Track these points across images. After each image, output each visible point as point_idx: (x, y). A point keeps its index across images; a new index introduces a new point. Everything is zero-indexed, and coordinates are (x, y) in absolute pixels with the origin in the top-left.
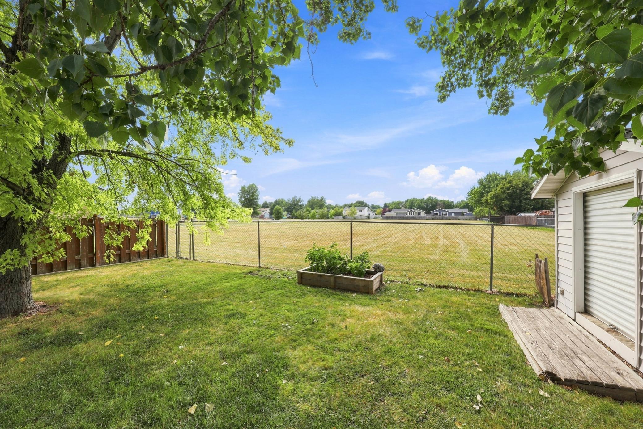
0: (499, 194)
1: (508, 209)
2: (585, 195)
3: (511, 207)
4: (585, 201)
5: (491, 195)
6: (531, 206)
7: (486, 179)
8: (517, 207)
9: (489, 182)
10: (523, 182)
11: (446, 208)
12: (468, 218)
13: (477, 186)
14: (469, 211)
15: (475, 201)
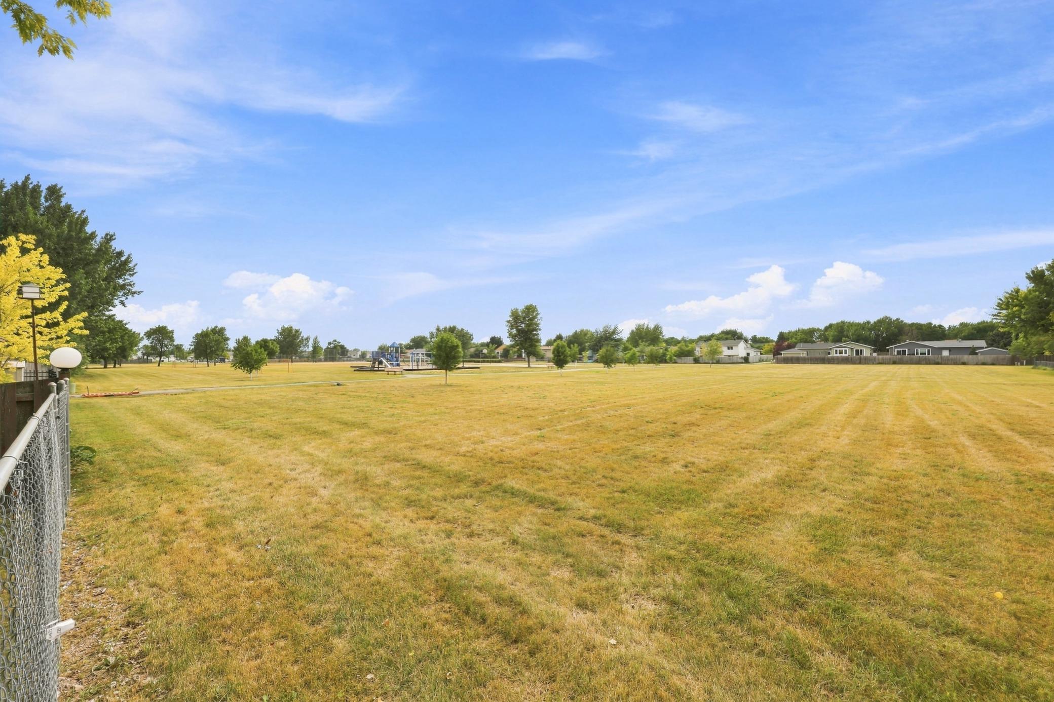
12: (989, 361)
13: (1025, 286)
14: (989, 345)
15: (1021, 320)
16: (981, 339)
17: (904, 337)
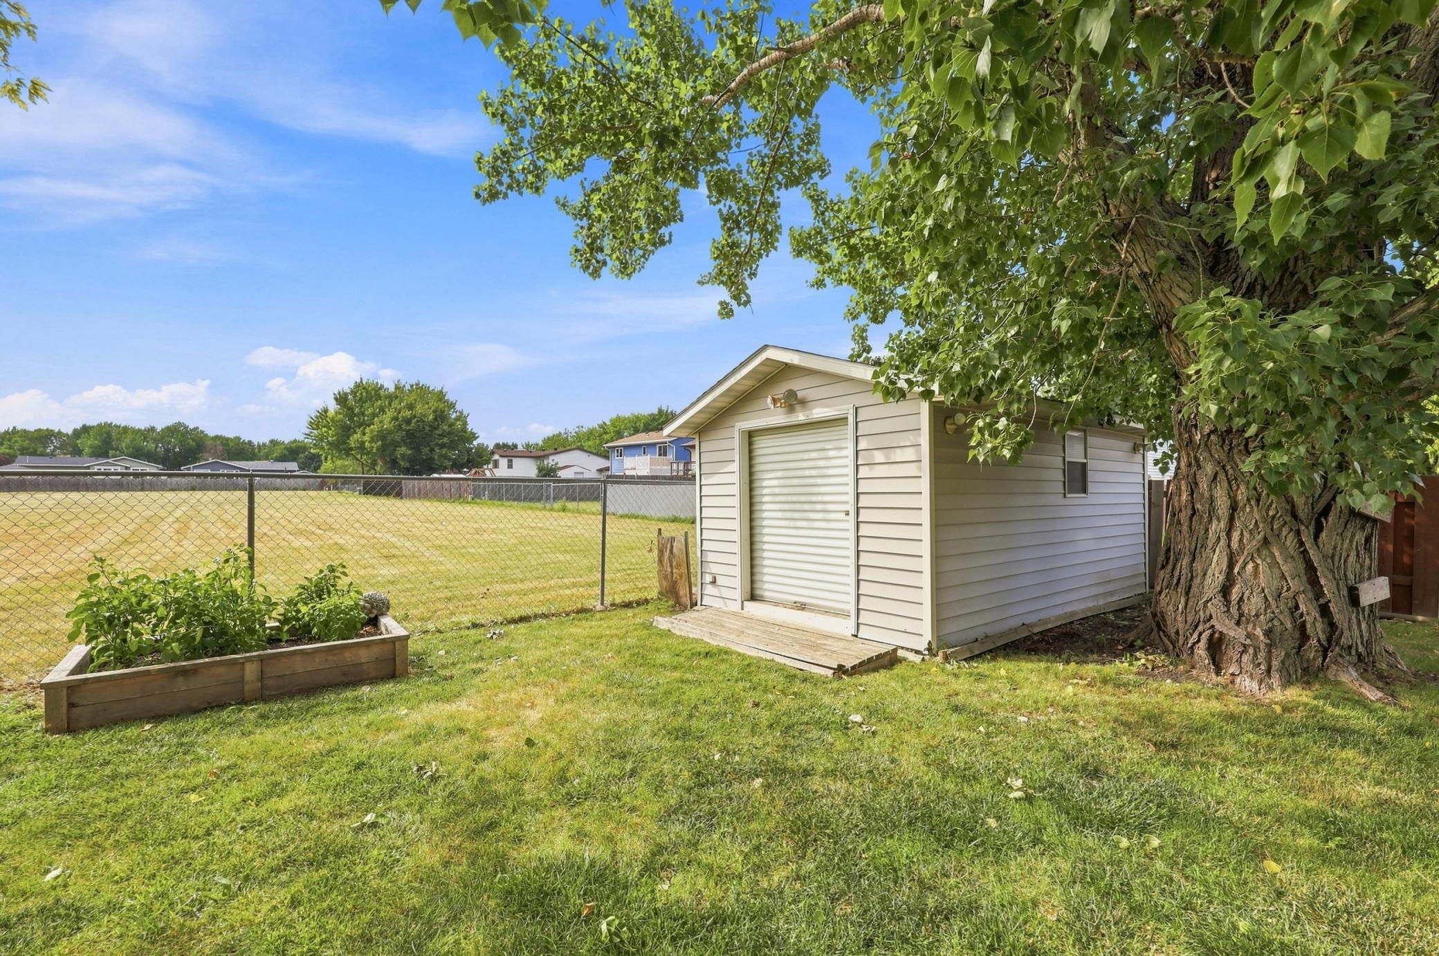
0: (390, 432)
1: (408, 465)
2: (751, 435)
3: (412, 460)
4: (750, 444)
5: (372, 431)
6: (449, 459)
7: (353, 392)
8: (424, 461)
9: (362, 401)
10: (435, 411)
11: (230, 460)
12: (302, 486)
13: (333, 407)
14: (301, 468)
15: (329, 443)
16: (293, 460)
17: (206, 455)
